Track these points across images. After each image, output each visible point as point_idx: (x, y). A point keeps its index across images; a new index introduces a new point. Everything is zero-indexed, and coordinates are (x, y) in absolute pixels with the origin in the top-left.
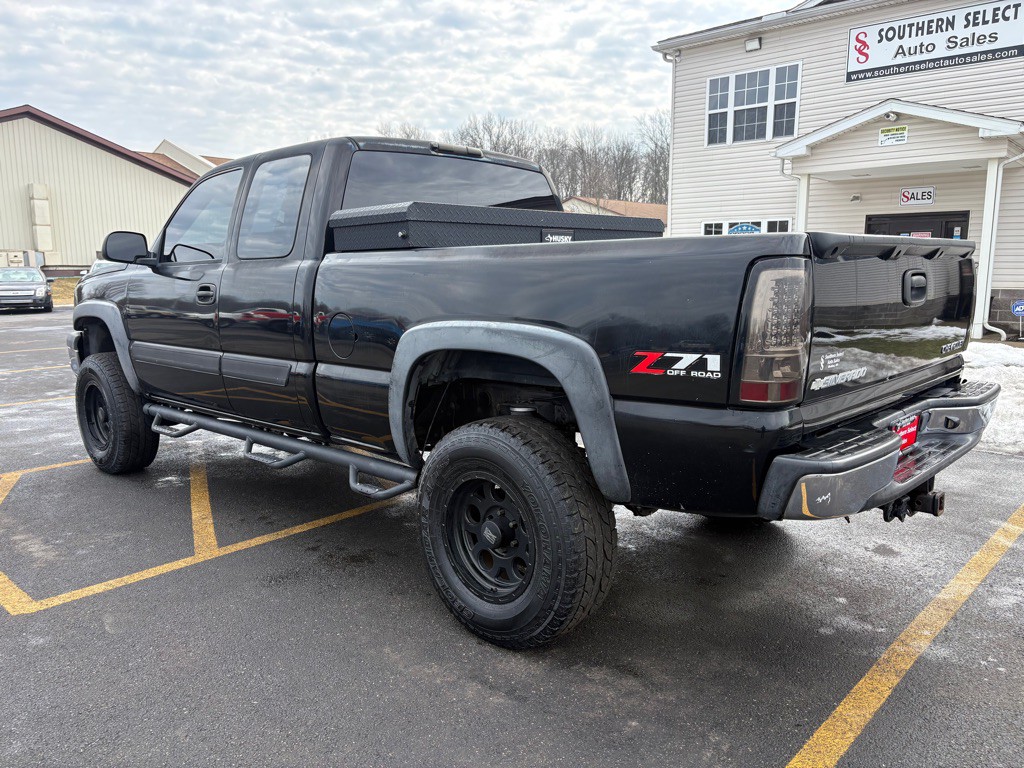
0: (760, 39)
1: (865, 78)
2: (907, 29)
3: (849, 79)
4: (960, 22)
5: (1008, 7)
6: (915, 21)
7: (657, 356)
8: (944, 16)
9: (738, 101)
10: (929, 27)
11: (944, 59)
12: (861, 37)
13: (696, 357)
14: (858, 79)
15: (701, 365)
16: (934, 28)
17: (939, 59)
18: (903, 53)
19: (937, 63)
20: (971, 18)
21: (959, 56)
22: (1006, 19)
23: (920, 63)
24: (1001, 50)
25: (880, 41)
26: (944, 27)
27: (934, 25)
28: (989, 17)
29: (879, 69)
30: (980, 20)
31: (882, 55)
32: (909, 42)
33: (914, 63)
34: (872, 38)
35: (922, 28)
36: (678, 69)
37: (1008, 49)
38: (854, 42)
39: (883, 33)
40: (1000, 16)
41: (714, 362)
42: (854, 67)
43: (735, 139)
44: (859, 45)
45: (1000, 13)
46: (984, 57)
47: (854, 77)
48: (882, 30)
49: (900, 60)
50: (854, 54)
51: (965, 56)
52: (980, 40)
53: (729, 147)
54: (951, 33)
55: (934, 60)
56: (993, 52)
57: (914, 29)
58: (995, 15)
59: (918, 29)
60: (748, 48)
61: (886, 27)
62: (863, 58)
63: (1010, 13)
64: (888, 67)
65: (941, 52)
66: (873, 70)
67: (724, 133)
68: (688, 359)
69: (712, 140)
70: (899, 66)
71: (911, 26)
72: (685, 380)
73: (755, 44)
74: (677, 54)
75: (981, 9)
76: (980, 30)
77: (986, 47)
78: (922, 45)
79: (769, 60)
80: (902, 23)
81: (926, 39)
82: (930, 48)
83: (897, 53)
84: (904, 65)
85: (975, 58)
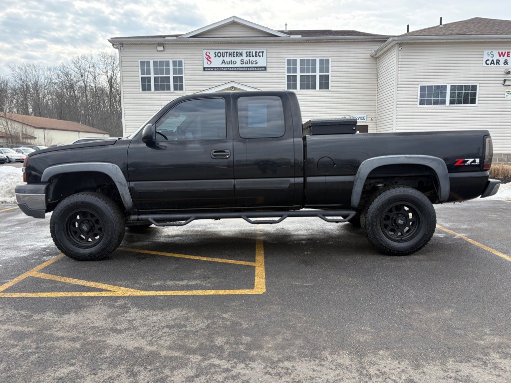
0: (164, 47)
1: (211, 70)
2: (225, 54)
3: (204, 70)
4: (244, 54)
5: (260, 52)
6: (228, 51)
7: (462, 160)
8: (238, 51)
9: (156, 72)
10: (234, 54)
11: (240, 67)
12: (208, 54)
13: (473, 159)
14: (208, 71)
15: (474, 161)
16: (235, 55)
17: (238, 67)
18: (225, 63)
19: (238, 69)
20: (248, 53)
21: (246, 67)
22: (260, 56)
23: (232, 68)
24: (259, 67)
25: (215, 57)
26: (239, 55)
27: (235, 54)
28: (254, 54)
29: (216, 68)
30: (251, 55)
31: (217, 62)
32: (227, 59)
33: (230, 68)
34: (212, 55)
35: (231, 54)
36: (122, 53)
37: (262, 67)
38: (205, 56)
39: (216, 54)
40: (257, 55)
41: (478, 160)
42: (206, 65)
43: (156, 89)
44: (207, 57)
45: (257, 53)
46: (253, 69)
47: (206, 69)
48: (216, 52)
49: (223, 65)
50: (206, 60)
51: (247, 67)
52: (252, 62)
53: (153, 93)
54: (241, 58)
55: (237, 68)
56: (257, 67)
57: (228, 54)
58: (256, 54)
59: (229, 54)
60: (158, 50)
61: (217, 51)
62: (209, 63)
63: (261, 54)
64: (219, 68)
65: (238, 65)
66: (214, 68)
67: (150, 86)
68: (471, 160)
69: (144, 89)
70: (224, 68)
71: (227, 53)
72: (470, 165)
73: (161, 48)
74: (121, 46)
75: (251, 51)
76: (252, 59)
77: (254, 65)
78: (231, 61)
79: (169, 56)
80: (223, 51)
81: (233, 59)
82: (235, 63)
83: (223, 63)
84: (226, 68)
85: (251, 69)
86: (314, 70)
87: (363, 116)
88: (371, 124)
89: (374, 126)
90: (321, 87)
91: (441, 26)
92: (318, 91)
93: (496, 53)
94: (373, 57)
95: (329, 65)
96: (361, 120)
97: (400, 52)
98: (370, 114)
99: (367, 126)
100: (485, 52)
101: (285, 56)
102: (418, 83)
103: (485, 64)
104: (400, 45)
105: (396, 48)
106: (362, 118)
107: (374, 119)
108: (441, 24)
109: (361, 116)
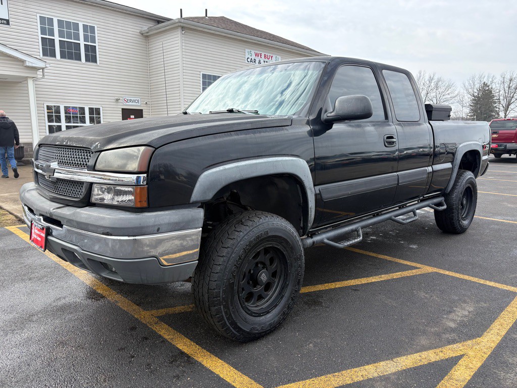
37: (2, 19)
86: (77, 37)
87: (137, 99)
88: (145, 108)
89: (149, 111)
90: (87, 60)
91: (207, 18)
92: (83, 64)
93: (253, 52)
94: (142, 34)
95: (94, 33)
96: (135, 104)
97: (183, 36)
98: (144, 97)
99: (141, 110)
100: (247, 50)
101: (37, 11)
102: (200, 70)
103: (246, 62)
104: (183, 28)
105: (179, 30)
106: (137, 101)
107: (148, 103)
108: (206, 16)
109: (135, 99)
